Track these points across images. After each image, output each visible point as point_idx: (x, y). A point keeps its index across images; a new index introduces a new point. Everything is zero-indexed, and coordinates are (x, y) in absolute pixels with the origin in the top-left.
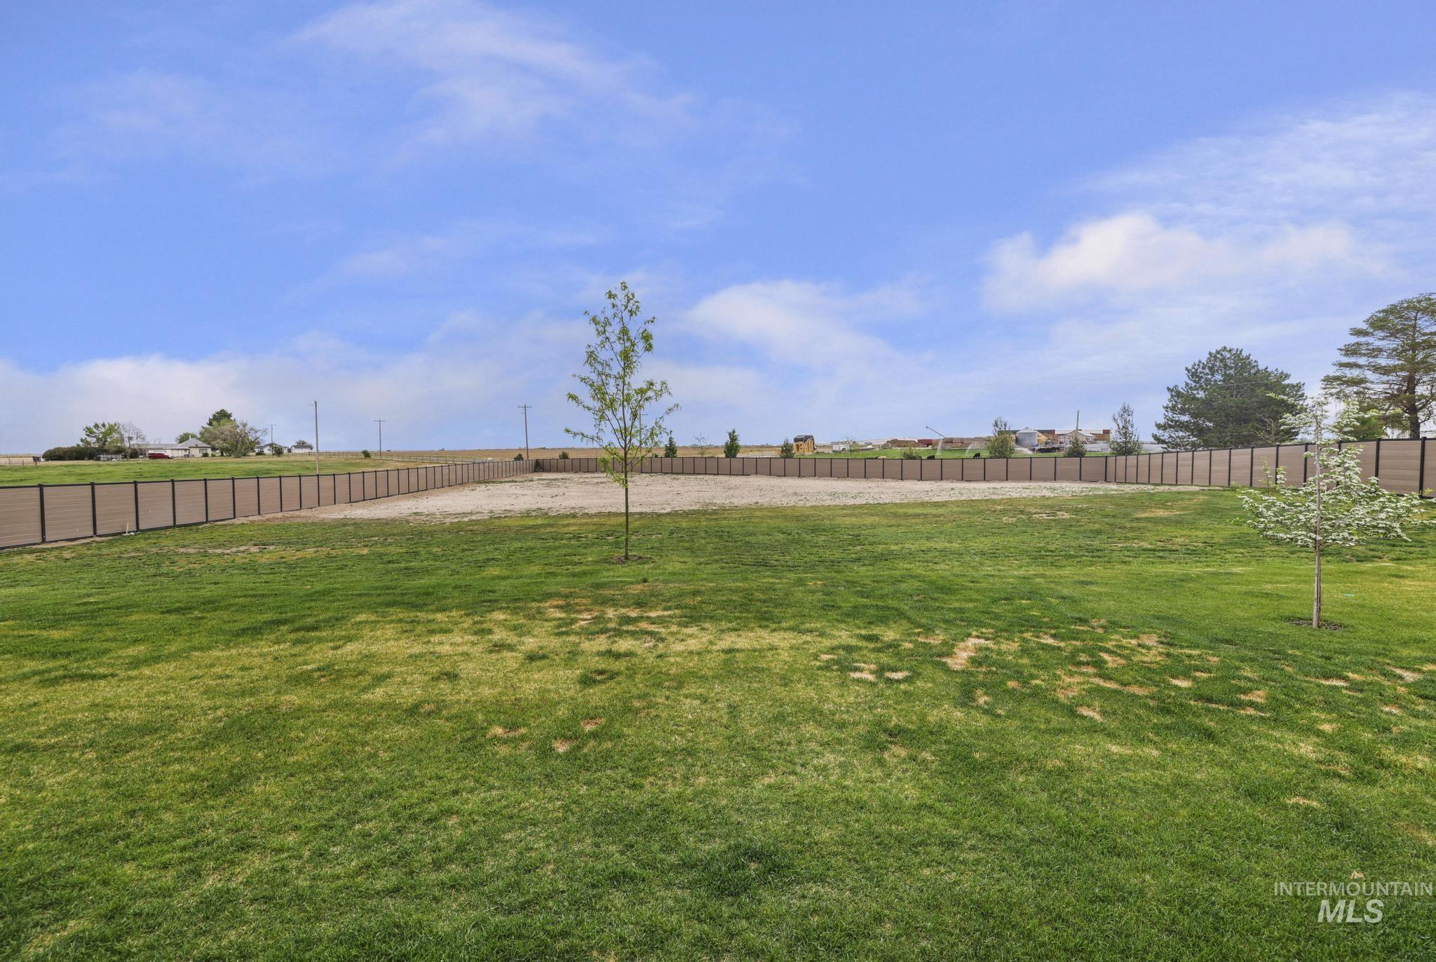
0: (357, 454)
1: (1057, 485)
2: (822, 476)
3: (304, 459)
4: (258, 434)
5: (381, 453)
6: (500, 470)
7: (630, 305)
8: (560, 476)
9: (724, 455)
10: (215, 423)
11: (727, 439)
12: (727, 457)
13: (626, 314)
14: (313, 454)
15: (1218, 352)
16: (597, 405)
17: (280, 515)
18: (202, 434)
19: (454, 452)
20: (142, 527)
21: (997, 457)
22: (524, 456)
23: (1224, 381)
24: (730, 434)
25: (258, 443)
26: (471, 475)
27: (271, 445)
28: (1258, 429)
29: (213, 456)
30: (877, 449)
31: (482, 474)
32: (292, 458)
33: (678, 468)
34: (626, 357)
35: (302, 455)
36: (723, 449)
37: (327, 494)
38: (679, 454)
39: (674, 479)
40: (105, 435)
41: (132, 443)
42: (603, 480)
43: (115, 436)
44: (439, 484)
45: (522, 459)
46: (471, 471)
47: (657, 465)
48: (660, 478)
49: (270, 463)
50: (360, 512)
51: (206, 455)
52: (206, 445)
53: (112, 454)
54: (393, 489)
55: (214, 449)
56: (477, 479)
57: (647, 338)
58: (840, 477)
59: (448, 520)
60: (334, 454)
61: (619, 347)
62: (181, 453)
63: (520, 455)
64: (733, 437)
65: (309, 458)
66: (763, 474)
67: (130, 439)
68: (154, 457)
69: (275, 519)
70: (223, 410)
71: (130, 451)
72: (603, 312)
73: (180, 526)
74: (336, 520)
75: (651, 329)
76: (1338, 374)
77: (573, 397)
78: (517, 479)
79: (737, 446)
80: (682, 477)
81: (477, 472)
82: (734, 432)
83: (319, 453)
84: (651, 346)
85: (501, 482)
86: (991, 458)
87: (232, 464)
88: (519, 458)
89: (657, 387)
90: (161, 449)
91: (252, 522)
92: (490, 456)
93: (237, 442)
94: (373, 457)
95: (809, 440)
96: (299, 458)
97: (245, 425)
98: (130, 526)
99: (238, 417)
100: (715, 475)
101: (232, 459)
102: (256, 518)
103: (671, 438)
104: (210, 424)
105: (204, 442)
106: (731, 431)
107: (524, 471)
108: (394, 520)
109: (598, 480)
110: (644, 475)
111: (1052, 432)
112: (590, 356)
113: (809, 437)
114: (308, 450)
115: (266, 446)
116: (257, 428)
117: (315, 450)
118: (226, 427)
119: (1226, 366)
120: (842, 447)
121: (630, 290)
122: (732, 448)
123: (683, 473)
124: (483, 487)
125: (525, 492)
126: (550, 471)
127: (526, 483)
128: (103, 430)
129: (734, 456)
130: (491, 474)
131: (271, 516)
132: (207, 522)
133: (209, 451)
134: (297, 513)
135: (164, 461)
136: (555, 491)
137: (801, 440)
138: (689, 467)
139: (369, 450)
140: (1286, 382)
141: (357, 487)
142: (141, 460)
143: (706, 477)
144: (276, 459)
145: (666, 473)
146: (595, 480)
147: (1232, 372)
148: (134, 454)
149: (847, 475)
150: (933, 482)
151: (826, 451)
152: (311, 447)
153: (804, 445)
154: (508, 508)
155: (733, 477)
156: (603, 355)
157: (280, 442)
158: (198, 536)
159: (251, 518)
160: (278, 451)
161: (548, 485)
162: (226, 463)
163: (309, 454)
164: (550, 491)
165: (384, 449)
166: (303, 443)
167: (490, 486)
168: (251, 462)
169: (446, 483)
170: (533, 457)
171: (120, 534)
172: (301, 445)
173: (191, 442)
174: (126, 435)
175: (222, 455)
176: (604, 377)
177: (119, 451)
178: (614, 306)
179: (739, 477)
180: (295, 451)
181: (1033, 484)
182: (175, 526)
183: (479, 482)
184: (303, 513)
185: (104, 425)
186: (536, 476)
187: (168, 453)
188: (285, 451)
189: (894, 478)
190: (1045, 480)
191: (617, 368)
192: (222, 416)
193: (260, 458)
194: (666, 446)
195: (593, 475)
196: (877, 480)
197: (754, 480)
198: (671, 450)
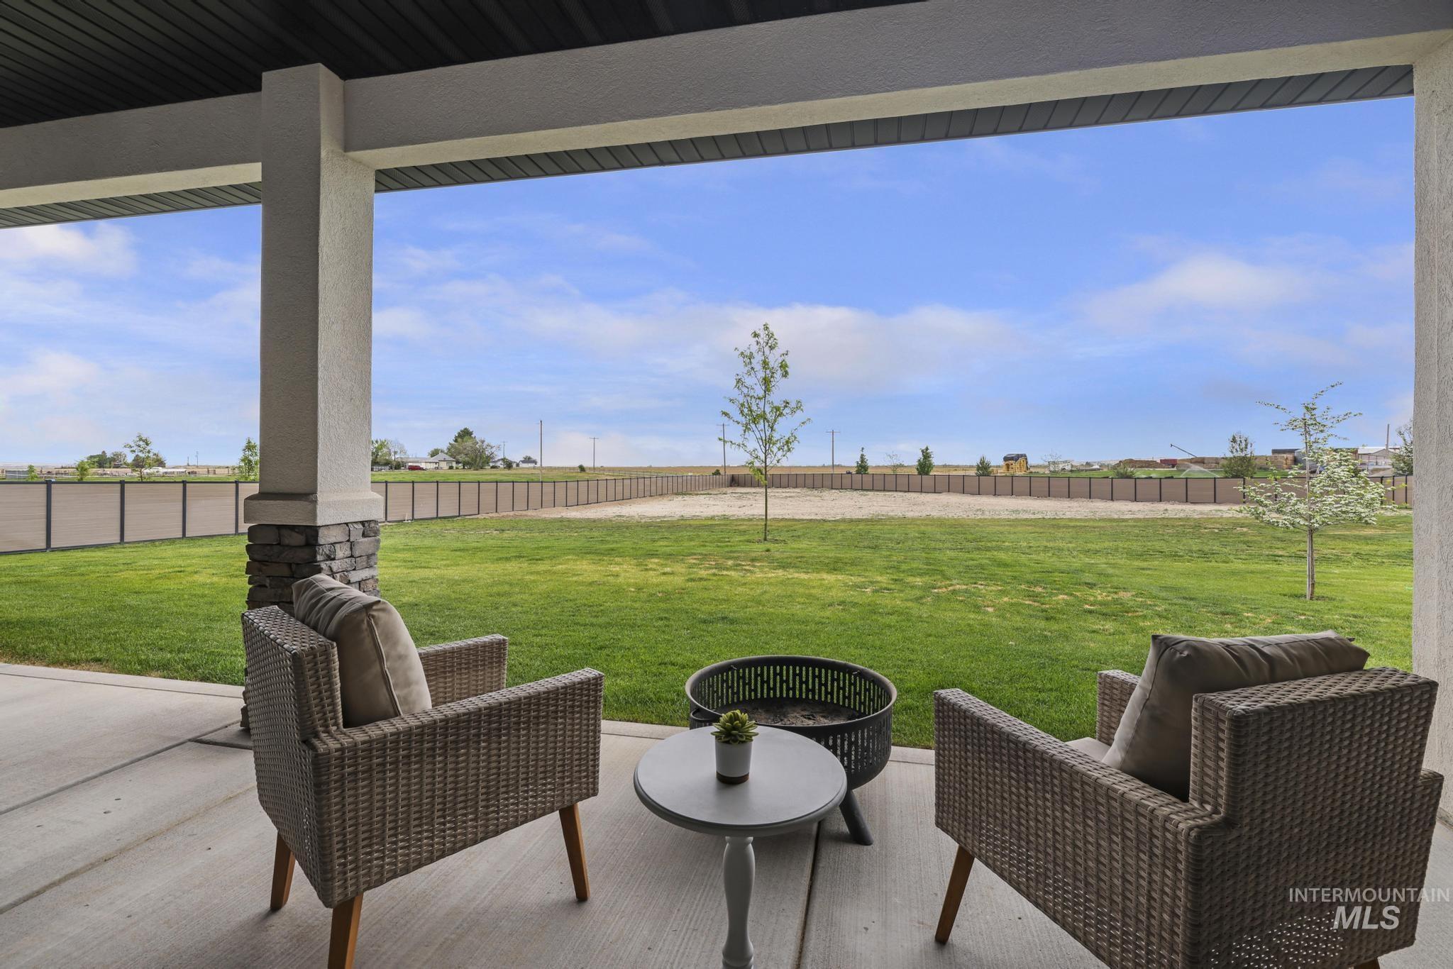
0: (574, 468)
3: (530, 472)
4: (493, 450)
5: (594, 468)
6: (697, 483)
7: (770, 342)
8: (753, 490)
9: (916, 473)
10: (459, 440)
11: (920, 456)
12: (919, 474)
13: (767, 349)
14: (538, 468)
16: (743, 420)
17: (512, 513)
18: (449, 449)
19: (659, 468)
20: (415, 517)
21: (1231, 477)
22: (722, 472)
24: (923, 451)
25: (492, 458)
26: (670, 487)
27: (503, 460)
29: (457, 468)
30: (1105, 470)
31: (680, 486)
32: (520, 472)
33: (868, 484)
34: (766, 382)
35: (528, 468)
36: (915, 467)
37: (548, 498)
38: (870, 471)
39: (862, 495)
40: (378, 449)
41: (397, 456)
42: (792, 494)
43: (385, 450)
44: (641, 494)
45: (719, 474)
46: (670, 484)
47: (847, 481)
48: (849, 493)
49: (502, 475)
50: (574, 514)
51: (451, 468)
52: (452, 459)
53: (382, 465)
54: (602, 497)
55: (458, 462)
56: (675, 491)
57: (783, 366)
58: (1039, 496)
59: (643, 521)
60: (555, 468)
61: (761, 374)
62: (434, 466)
63: (718, 471)
64: (926, 454)
65: (534, 471)
66: (956, 492)
67: (395, 453)
68: (412, 468)
69: (508, 516)
70: (466, 429)
71: (394, 464)
72: (749, 348)
73: (440, 518)
74: (555, 519)
75: (788, 360)
77: (726, 414)
78: (710, 492)
79: (930, 464)
80: (871, 493)
81: (675, 485)
82: (927, 449)
83: (542, 468)
84: (787, 372)
85: (697, 494)
86: (1225, 478)
87: (472, 474)
88: (717, 473)
89: (793, 405)
90: (418, 462)
91: (492, 518)
92: (691, 472)
93: (476, 456)
94: (587, 471)
95: (1021, 460)
96: (525, 472)
97: (483, 442)
98: (408, 516)
99: (478, 435)
100: (905, 492)
101: (472, 472)
102: (494, 515)
103: (862, 455)
104: (456, 441)
105: (451, 456)
106: (924, 448)
107: (722, 485)
108: (600, 520)
109: (787, 495)
110: (834, 491)
112: (738, 382)
113: (1022, 456)
114: (531, 465)
115: (499, 460)
116: (492, 444)
117: (538, 465)
118: (469, 443)
120: (1062, 466)
121: (771, 329)
122: (925, 466)
123: (873, 490)
124: (680, 498)
125: (717, 503)
126: (744, 485)
127: (719, 496)
128: (376, 445)
129: (927, 473)
130: (689, 486)
131: (505, 514)
132: (459, 516)
133: (454, 465)
134: (524, 513)
135: (420, 472)
136: (745, 503)
137: (1012, 459)
138: (879, 484)
139: (585, 465)
141: (573, 494)
142: (402, 471)
143: (895, 494)
144: (507, 471)
145: (855, 489)
146: (784, 495)
148: (398, 466)
149: (1049, 495)
150: (1148, 504)
151: (1039, 470)
152: (535, 462)
153: (1015, 465)
154: (697, 514)
155: (924, 494)
156: (749, 381)
157: (509, 458)
158: (455, 525)
159: (491, 515)
160: (509, 465)
161: (739, 498)
162: (467, 474)
163: (534, 468)
164: (739, 503)
165: (598, 465)
166: (529, 458)
167: (686, 498)
168: (486, 474)
169: (647, 493)
170: (730, 473)
171: (402, 521)
172: (528, 460)
173: (441, 456)
174: (393, 450)
175: (464, 468)
176: (749, 399)
177: (387, 463)
178: (758, 343)
179: (930, 494)
180: (522, 465)
182: (437, 518)
183: (677, 494)
184: (530, 513)
185: (377, 442)
186: (730, 490)
187: (423, 465)
188: (514, 465)
189: (1103, 498)
191: (759, 391)
192: (465, 434)
193: (494, 471)
194: (858, 463)
195: (784, 490)
196: (1083, 499)
197: (944, 498)
198: (862, 468)
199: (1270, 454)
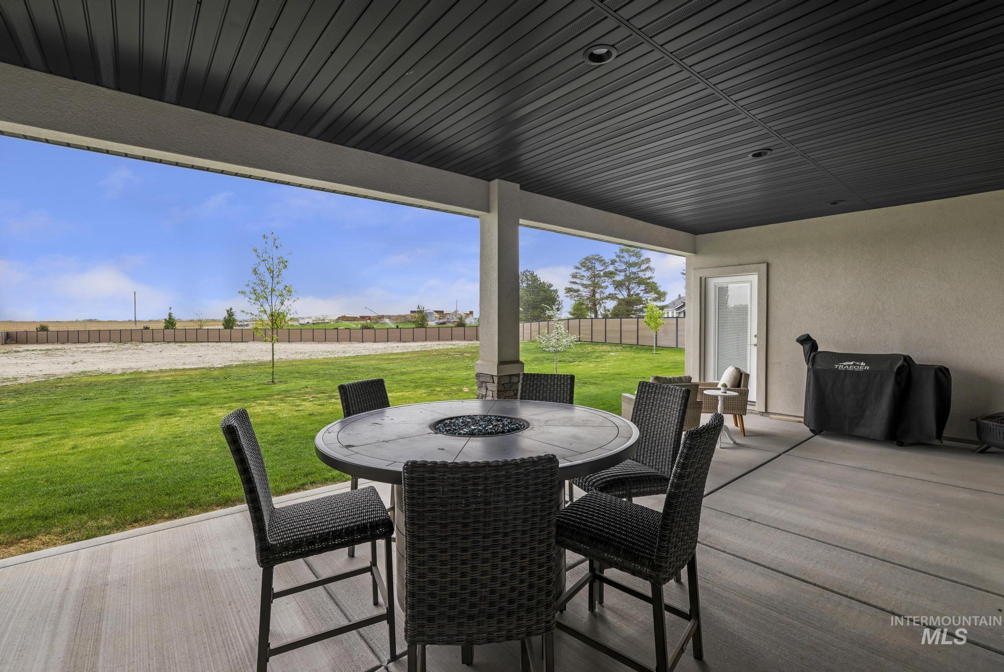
1: (454, 342)
2: (306, 341)
9: (222, 327)
11: (226, 315)
12: (225, 328)
15: (524, 272)
21: (419, 327)
23: (527, 287)
24: (228, 311)
28: (541, 312)
30: (332, 323)
33: (180, 338)
36: (222, 323)
38: (178, 326)
39: (181, 346)
47: (158, 336)
48: (162, 345)
64: (230, 313)
76: (570, 287)
79: (234, 320)
82: (231, 309)
86: (416, 328)
100: (217, 342)
103: (169, 313)
106: (228, 308)
110: (145, 344)
111: (442, 312)
119: (528, 280)
120: (306, 321)
122: (229, 322)
123: (186, 342)
129: (232, 328)
138: (191, 337)
140: (552, 289)
143: (209, 344)
145: (169, 342)
146: (101, 349)
147: (530, 282)
149: (325, 340)
150: (383, 343)
151: (295, 323)
155: (234, 344)
179: (239, 344)
181: (441, 343)
189: (358, 341)
190: (447, 340)
194: (166, 320)
196: (346, 342)
197: (252, 345)
198: (170, 323)
199: (409, 313)
